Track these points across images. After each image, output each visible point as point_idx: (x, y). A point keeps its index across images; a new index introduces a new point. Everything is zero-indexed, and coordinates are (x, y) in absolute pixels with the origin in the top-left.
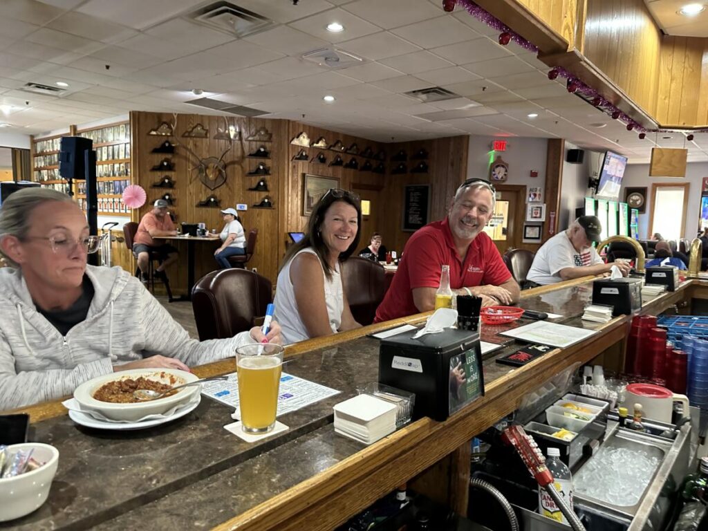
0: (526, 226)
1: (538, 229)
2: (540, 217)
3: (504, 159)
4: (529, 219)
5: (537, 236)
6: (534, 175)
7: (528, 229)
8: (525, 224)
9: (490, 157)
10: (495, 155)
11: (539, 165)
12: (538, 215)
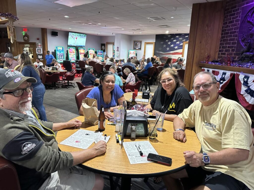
0: (38, 55)
1: (42, 56)
2: (41, 52)
3: (28, 34)
4: (37, 53)
5: (42, 58)
6: (38, 39)
7: (39, 56)
8: (38, 54)
9: (23, 34)
10: (25, 33)
11: (40, 36)
12: (40, 52)
